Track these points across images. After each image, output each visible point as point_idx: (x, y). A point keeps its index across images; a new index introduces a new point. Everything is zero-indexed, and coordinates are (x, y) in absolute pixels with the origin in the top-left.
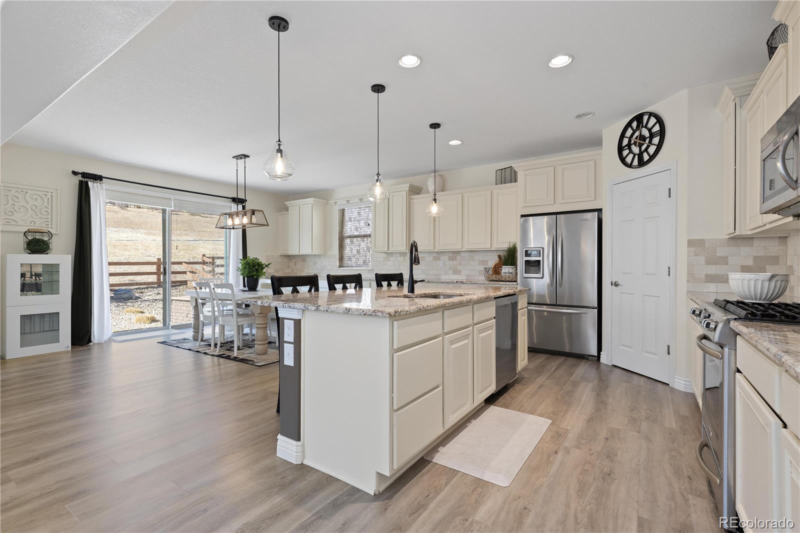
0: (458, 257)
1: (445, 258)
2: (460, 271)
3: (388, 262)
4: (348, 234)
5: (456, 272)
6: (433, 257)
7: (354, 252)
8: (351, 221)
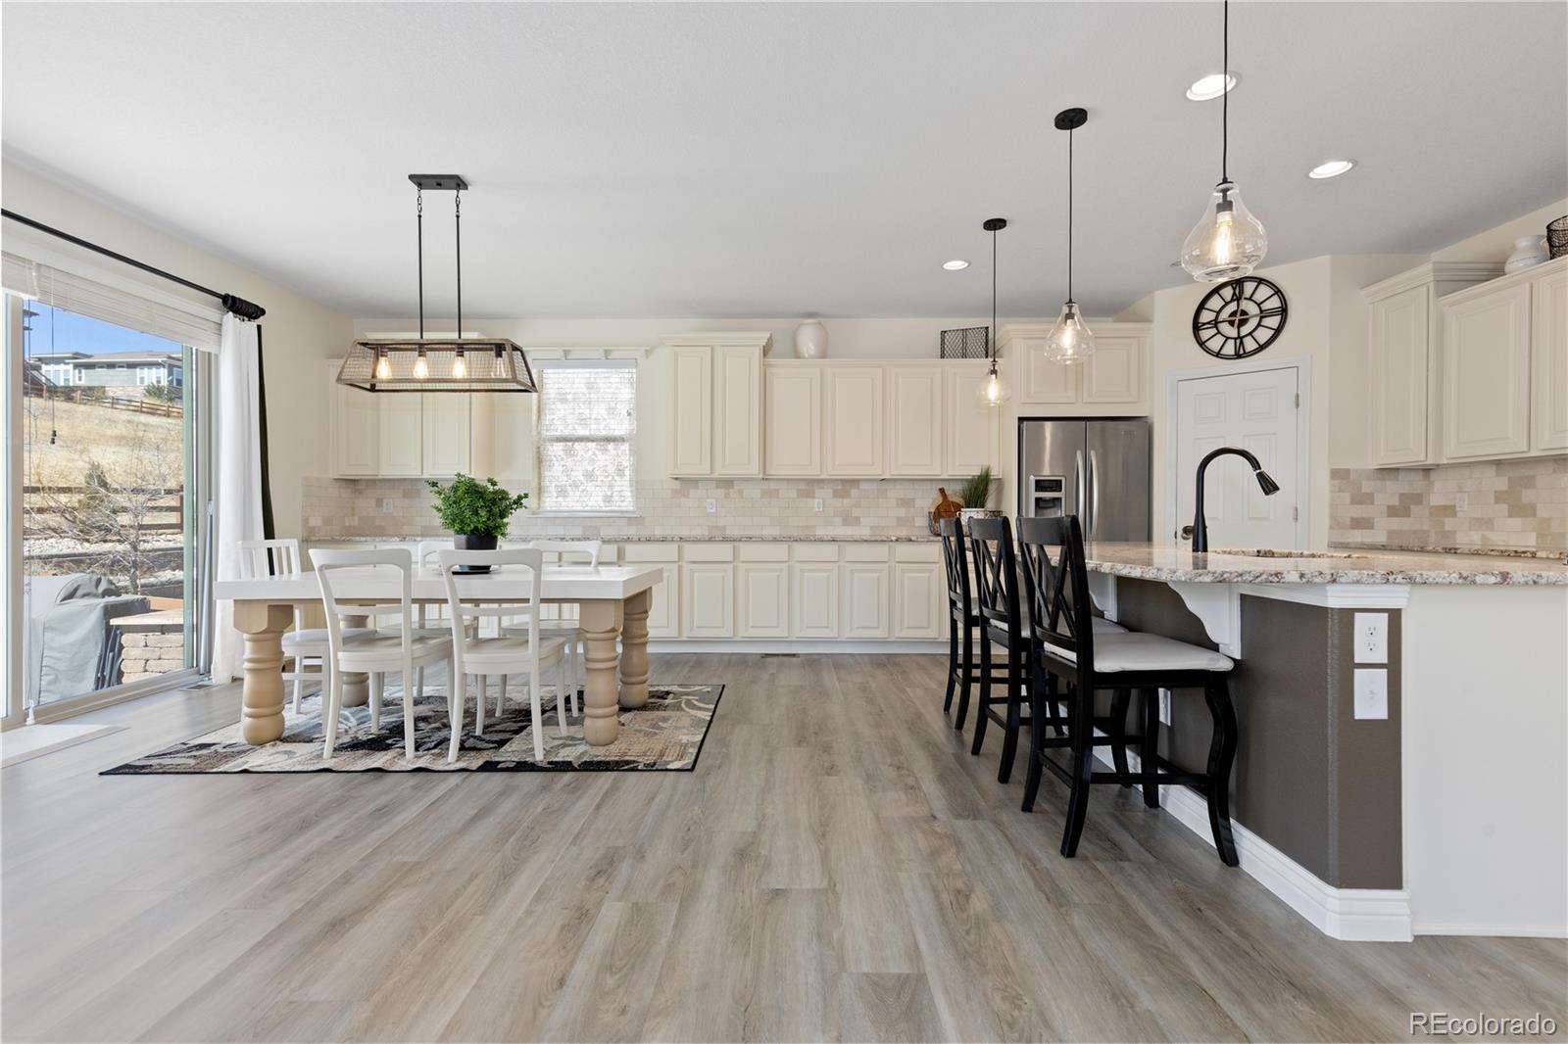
0: (854, 492)
1: (825, 493)
2: (858, 519)
3: (683, 500)
4: (558, 433)
5: (849, 520)
6: (798, 490)
7: (578, 475)
8: (563, 399)
